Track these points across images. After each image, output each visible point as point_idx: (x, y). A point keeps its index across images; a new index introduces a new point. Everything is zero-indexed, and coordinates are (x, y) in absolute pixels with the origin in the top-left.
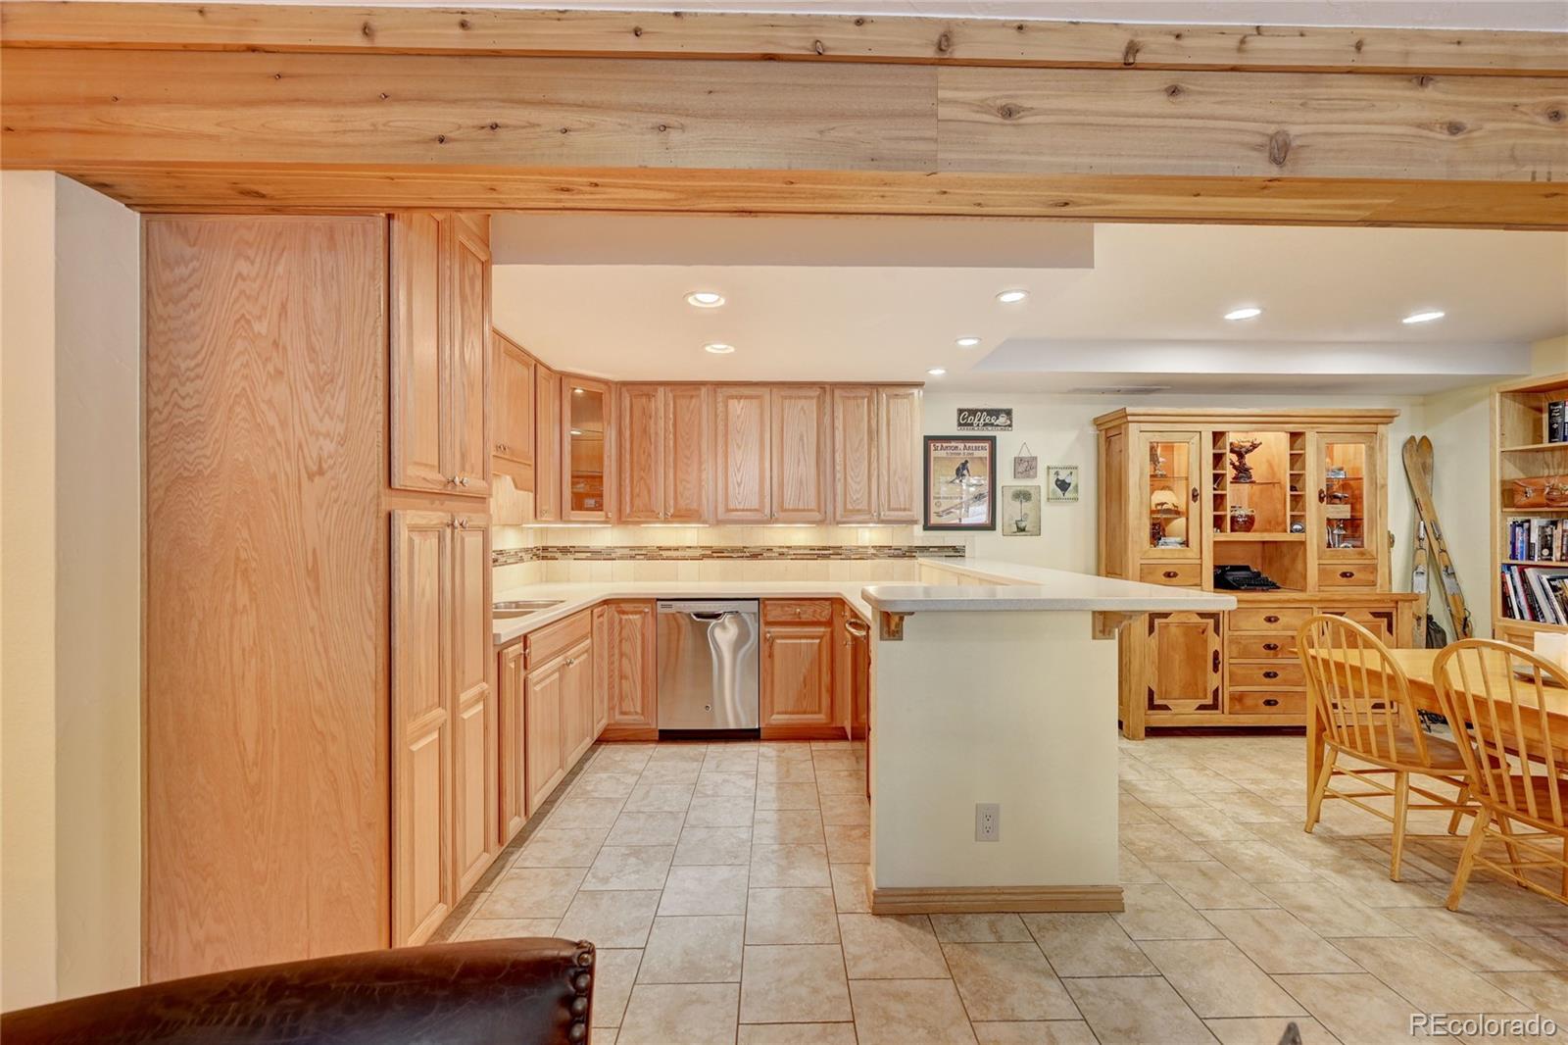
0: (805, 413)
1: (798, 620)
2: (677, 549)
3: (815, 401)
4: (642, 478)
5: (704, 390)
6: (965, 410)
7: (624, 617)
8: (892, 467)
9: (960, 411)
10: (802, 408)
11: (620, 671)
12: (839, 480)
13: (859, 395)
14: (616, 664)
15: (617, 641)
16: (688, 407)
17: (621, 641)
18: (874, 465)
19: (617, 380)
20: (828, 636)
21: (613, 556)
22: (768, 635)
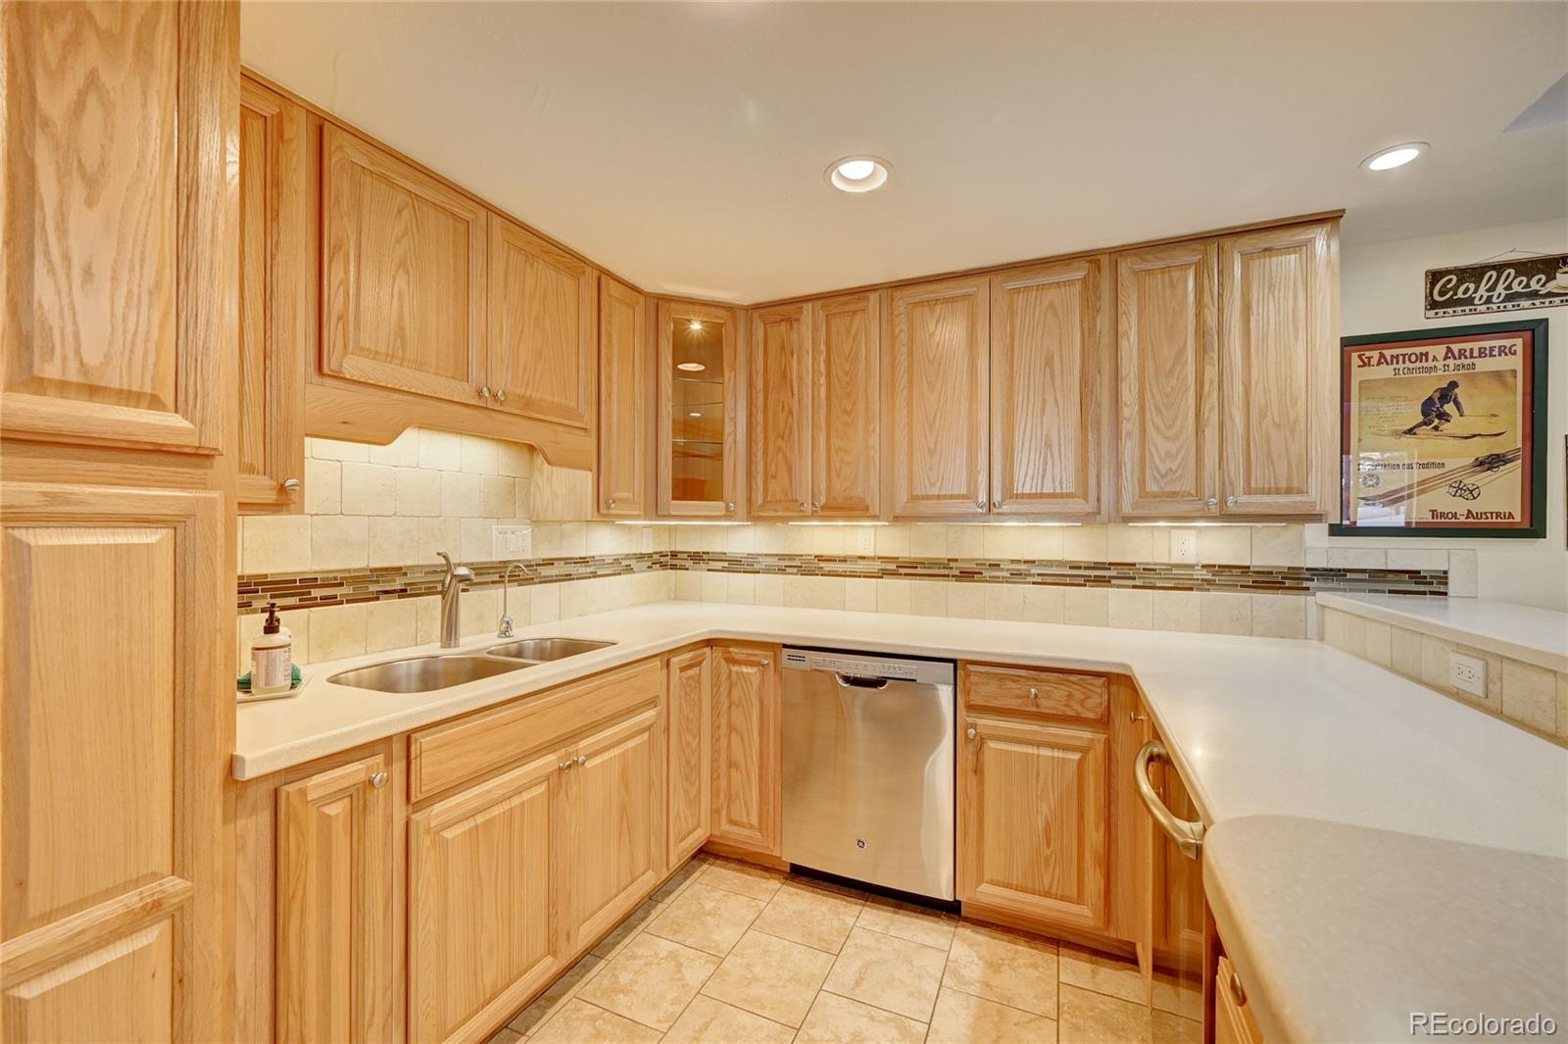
0: (1056, 315)
1: (1034, 709)
2: (844, 560)
3: (1078, 287)
4: (780, 450)
5: (873, 297)
6: (1448, 272)
7: (735, 668)
8: (1257, 397)
9: (1434, 277)
10: (1051, 305)
11: (729, 757)
12: (1129, 435)
13: (1171, 262)
14: (724, 742)
15: (725, 706)
16: (849, 331)
17: (730, 707)
18: (1212, 400)
19: (745, 304)
20: (1100, 749)
21: (757, 567)
22: (971, 732)
